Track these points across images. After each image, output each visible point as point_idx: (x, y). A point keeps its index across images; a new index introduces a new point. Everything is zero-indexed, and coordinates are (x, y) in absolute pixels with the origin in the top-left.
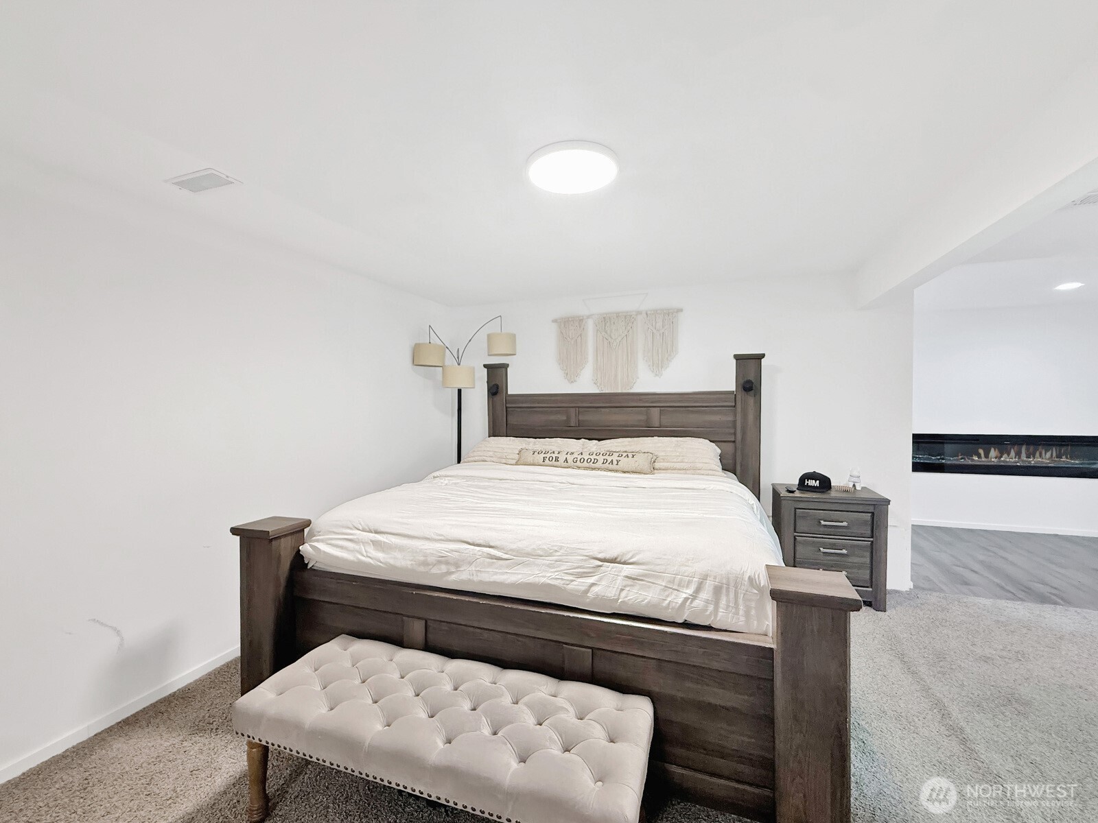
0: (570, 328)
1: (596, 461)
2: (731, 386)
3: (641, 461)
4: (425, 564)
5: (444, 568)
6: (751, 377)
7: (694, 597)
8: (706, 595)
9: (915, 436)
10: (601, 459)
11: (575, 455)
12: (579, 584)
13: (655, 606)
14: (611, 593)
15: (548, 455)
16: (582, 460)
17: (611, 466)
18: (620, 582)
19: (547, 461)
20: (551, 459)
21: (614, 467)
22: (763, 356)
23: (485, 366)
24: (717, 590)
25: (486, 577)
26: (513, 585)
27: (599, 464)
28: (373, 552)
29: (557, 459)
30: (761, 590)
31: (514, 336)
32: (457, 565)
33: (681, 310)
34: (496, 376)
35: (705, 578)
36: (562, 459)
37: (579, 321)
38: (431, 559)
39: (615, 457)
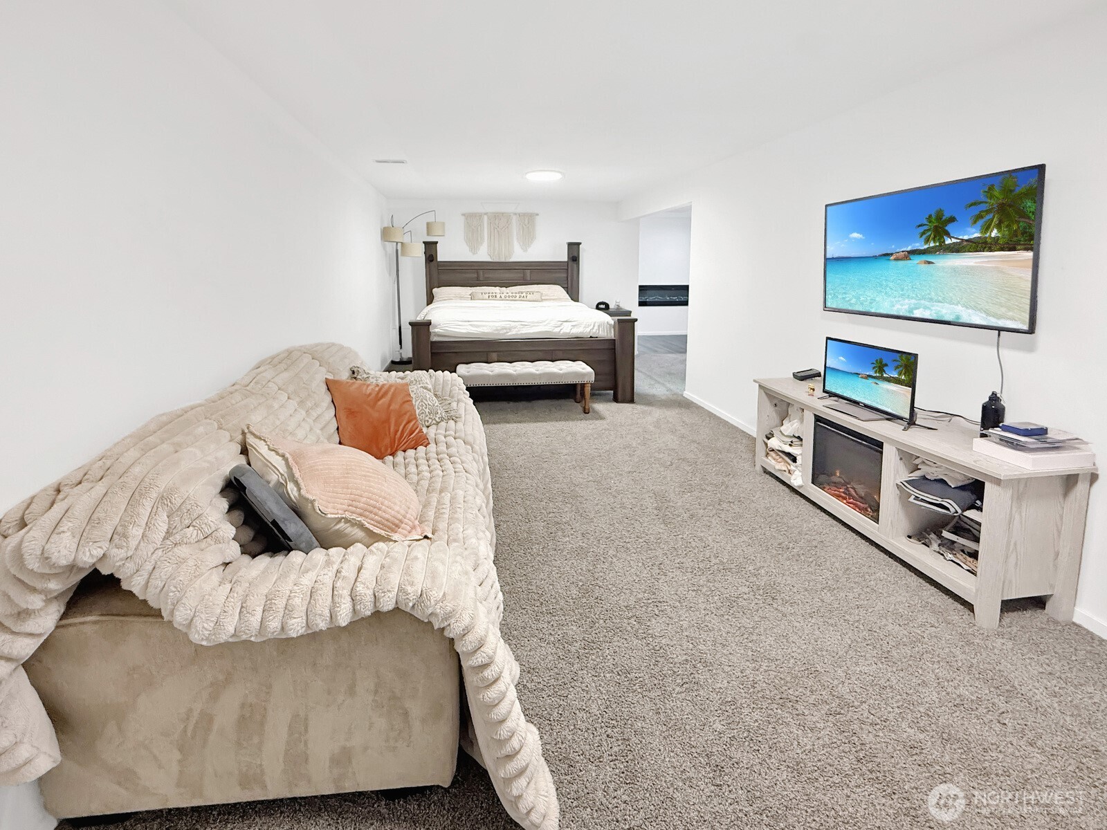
0: (472, 220)
1: (516, 297)
2: (565, 259)
3: (536, 296)
4: (497, 330)
5: (505, 331)
6: (576, 255)
7: (593, 329)
8: (596, 328)
9: (640, 286)
10: (518, 295)
11: (505, 294)
12: (557, 330)
13: (582, 333)
14: (568, 331)
15: (491, 295)
16: (509, 296)
17: (523, 299)
18: (570, 328)
19: (490, 298)
20: (492, 296)
21: (525, 299)
22: (580, 244)
23: (424, 242)
24: (599, 326)
25: (523, 332)
26: (534, 333)
27: (517, 298)
28: (470, 327)
29: (496, 296)
30: (610, 325)
31: (444, 223)
32: (510, 329)
33: (537, 215)
34: (430, 247)
35: (595, 323)
36: (498, 296)
37: (479, 216)
38: (499, 328)
39: (524, 294)
